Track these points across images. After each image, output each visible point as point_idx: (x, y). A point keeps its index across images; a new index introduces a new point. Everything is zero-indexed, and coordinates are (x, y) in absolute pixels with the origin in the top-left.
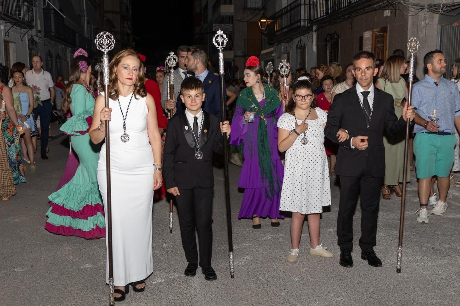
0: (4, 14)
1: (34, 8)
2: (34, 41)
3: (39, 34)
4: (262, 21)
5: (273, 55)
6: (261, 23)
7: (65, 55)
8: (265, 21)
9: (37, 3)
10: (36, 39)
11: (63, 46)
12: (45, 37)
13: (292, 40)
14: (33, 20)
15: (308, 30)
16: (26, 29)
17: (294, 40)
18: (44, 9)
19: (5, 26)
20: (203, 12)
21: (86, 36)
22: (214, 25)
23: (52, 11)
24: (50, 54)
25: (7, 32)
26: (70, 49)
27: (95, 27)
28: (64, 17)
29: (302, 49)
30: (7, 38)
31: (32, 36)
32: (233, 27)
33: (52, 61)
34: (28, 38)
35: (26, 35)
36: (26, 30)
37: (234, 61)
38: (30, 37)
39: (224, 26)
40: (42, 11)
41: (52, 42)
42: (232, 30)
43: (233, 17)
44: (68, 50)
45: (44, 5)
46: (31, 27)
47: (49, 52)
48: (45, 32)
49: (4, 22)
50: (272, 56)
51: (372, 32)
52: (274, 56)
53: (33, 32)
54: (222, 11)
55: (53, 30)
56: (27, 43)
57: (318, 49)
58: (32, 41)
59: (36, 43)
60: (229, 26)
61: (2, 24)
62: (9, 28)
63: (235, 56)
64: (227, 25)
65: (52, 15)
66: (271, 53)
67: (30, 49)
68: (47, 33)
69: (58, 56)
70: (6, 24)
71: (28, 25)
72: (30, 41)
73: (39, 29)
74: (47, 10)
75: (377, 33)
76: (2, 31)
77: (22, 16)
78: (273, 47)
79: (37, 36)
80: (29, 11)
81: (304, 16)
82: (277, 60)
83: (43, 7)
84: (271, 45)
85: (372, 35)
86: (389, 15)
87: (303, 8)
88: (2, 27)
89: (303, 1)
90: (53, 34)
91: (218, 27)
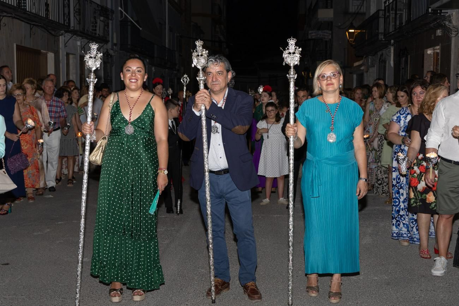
1: (110, 22)
2: (109, 54)
3: (115, 47)
4: (350, 31)
5: (362, 68)
6: (349, 33)
8: (353, 31)
9: (114, 16)
10: (111, 52)
12: (121, 50)
13: (376, 53)
14: (108, 35)
15: (386, 46)
16: (103, 43)
17: (379, 53)
18: (121, 21)
19: (81, 42)
21: (167, 46)
22: (310, 32)
23: (129, 23)
25: (83, 47)
26: (148, 60)
27: (178, 34)
28: (141, 29)
29: (383, 62)
31: (107, 50)
32: (332, 34)
34: (103, 52)
38: (105, 51)
39: (321, 33)
40: (119, 23)
42: (330, 37)
43: (332, 22)
46: (107, 42)
48: (121, 45)
49: (81, 38)
50: (361, 70)
51: (434, 50)
52: (363, 70)
53: (109, 45)
54: (319, 17)
55: (129, 43)
57: (395, 64)
58: (107, 55)
59: (111, 56)
60: (327, 33)
61: (78, 41)
62: (85, 43)
64: (325, 32)
65: (129, 27)
66: (360, 66)
67: (104, 63)
68: (123, 46)
70: (82, 40)
71: (103, 40)
72: (105, 55)
73: (115, 42)
74: (124, 22)
75: (438, 51)
76: (79, 48)
77: (98, 32)
78: (362, 59)
79: (112, 49)
80: (105, 26)
81: (381, 29)
82: (365, 74)
83: (120, 19)
84: (359, 57)
85: (434, 53)
86: (440, 35)
87: (382, 21)
88: (79, 43)
89: (381, 13)
90: (129, 47)
91: (314, 34)
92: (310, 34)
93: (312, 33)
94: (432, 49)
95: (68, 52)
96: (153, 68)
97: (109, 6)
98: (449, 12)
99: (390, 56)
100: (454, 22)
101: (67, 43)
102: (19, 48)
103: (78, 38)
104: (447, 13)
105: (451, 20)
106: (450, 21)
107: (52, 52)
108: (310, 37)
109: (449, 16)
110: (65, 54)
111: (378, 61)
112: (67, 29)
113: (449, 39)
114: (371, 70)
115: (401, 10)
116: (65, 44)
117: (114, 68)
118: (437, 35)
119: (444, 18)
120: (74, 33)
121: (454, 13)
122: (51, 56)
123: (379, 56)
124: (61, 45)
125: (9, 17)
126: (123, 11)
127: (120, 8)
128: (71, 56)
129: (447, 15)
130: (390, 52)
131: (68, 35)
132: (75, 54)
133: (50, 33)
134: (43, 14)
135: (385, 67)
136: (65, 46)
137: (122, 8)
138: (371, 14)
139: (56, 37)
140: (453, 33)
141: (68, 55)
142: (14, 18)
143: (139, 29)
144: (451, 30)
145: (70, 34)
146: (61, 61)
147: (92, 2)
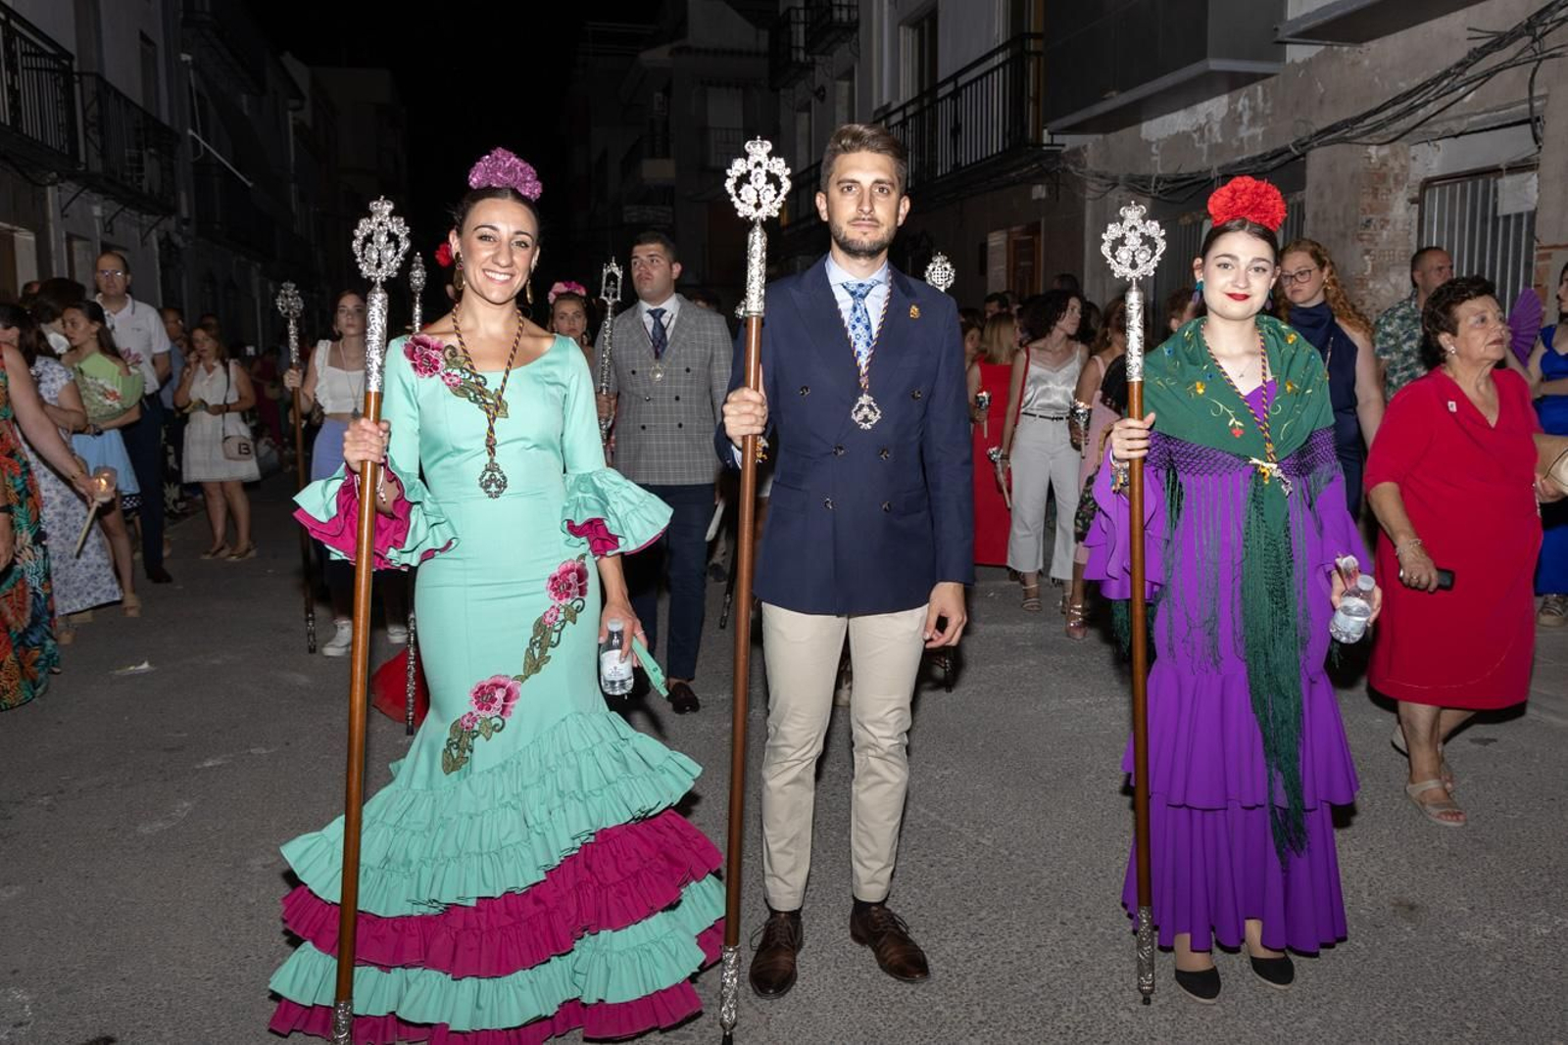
0: (106, 180)
2: (173, 245)
3: (184, 228)
9: (179, 149)
10: (177, 239)
11: (243, 259)
12: (198, 235)
14: (172, 194)
16: (156, 214)
18: (195, 163)
19: (103, 208)
20: (593, 175)
21: (296, 230)
22: (627, 208)
23: (216, 171)
24: (210, 278)
25: (110, 222)
26: (259, 266)
28: (250, 184)
30: (108, 238)
31: (167, 233)
32: (674, 214)
33: (215, 295)
34: (158, 238)
35: (154, 231)
36: (155, 219)
38: (163, 235)
39: (651, 212)
40: (191, 167)
41: (216, 246)
42: (670, 221)
43: (672, 189)
44: (253, 270)
45: (195, 156)
46: (167, 212)
47: (210, 273)
48: (199, 222)
49: (101, 197)
51: (1008, 233)
53: (171, 224)
54: (645, 175)
55: (219, 218)
56: (157, 249)
58: (166, 243)
59: (178, 249)
61: (96, 203)
62: (112, 213)
65: (216, 180)
67: (162, 267)
68: (204, 225)
69: (231, 285)
70: (106, 203)
71: (164, 207)
72: (164, 246)
73: (184, 213)
74: (204, 166)
76: (97, 221)
77: (145, 184)
79: (179, 232)
80: (163, 169)
83: (193, 158)
86: (1043, 196)
88: (97, 211)
90: (217, 227)
91: (635, 214)
93: (632, 211)
95: (72, 232)
97: (165, 119)
98: (1074, 141)
100: (1091, 163)
101: (66, 207)
103: (96, 197)
105: (1082, 160)
106: (1081, 163)
107: (27, 227)
108: (626, 220)
109: (1074, 152)
110: (64, 236)
112: (70, 169)
116: (62, 211)
118: (1030, 198)
119: (1057, 157)
120: (90, 183)
121: (1091, 143)
122: (25, 238)
124: (52, 212)
126: (199, 138)
127: (190, 132)
128: (76, 244)
129: (1064, 148)
131: (71, 187)
132: (87, 239)
133: (24, 175)
136: (64, 216)
137: (196, 131)
139: (37, 186)
141: (70, 238)
143: (246, 185)
144: (1084, 182)
145: (74, 185)
146: (54, 255)
147: (129, 102)
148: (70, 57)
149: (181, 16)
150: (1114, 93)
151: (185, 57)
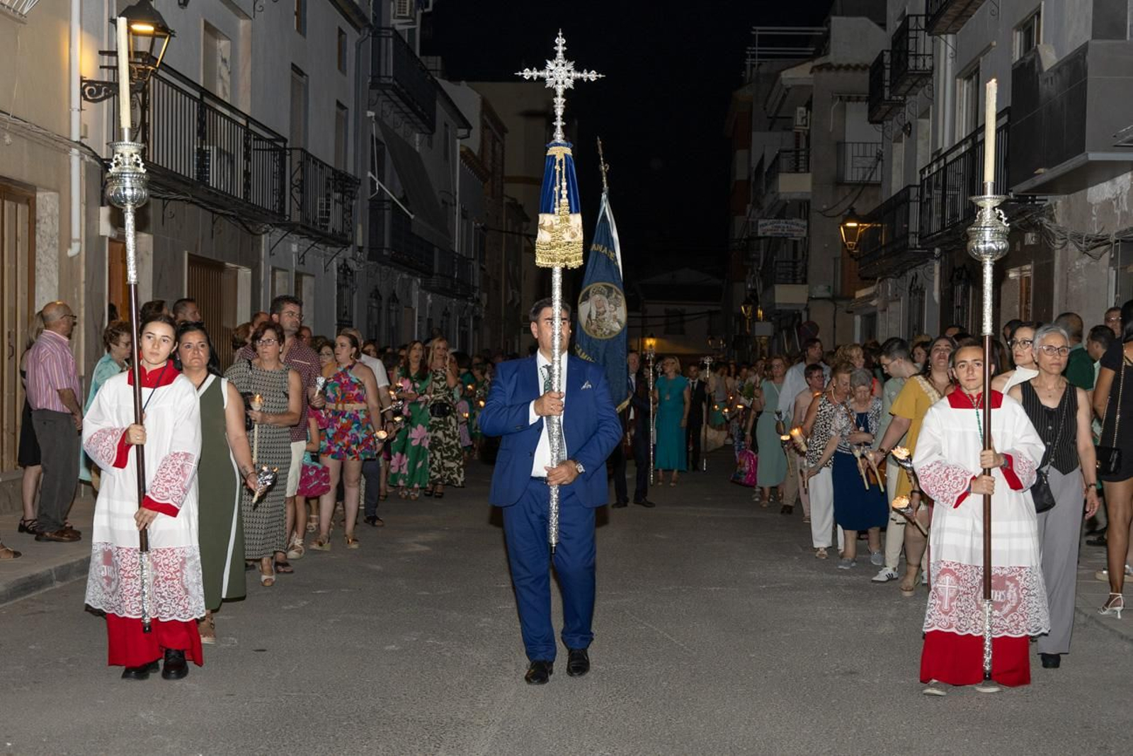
0: (303, 227)
1: (354, 204)
2: (349, 269)
3: (359, 254)
4: (849, 225)
5: (874, 303)
6: (846, 228)
7: (409, 295)
8: (855, 225)
10: (352, 264)
11: (405, 276)
12: (369, 259)
13: (903, 273)
14: (350, 229)
15: (925, 258)
16: (337, 247)
17: (908, 273)
18: (371, 200)
19: (299, 245)
20: (753, 179)
21: (456, 250)
22: (761, 222)
23: (387, 205)
24: (376, 294)
25: (303, 256)
26: (419, 280)
27: (478, 224)
28: (412, 217)
29: (917, 292)
30: (301, 269)
31: (345, 260)
32: (808, 227)
33: (380, 308)
34: (338, 265)
35: (335, 259)
36: (336, 250)
37: (807, 309)
38: (341, 262)
39: (786, 225)
40: (368, 204)
41: (383, 268)
42: (804, 234)
43: (808, 202)
44: (414, 284)
45: (371, 195)
46: (346, 244)
47: (377, 290)
48: (371, 249)
49: (298, 236)
50: (871, 306)
51: (1021, 271)
52: (876, 306)
53: (349, 252)
54: (780, 191)
55: (387, 245)
56: (336, 273)
57: (942, 298)
58: (345, 270)
59: (352, 272)
60: (798, 225)
61: (294, 243)
62: (306, 249)
63: (810, 299)
64: (792, 224)
65: (387, 213)
66: (870, 297)
67: (339, 287)
68: (374, 251)
69: (393, 299)
70: (302, 241)
71: (341, 240)
72: (341, 271)
73: (360, 242)
74: (377, 203)
75: (1028, 274)
76: (294, 256)
77: (330, 225)
78: (873, 284)
79: (354, 258)
80: (344, 211)
81: (914, 225)
82: (880, 316)
83: (370, 197)
84: (867, 280)
85: (1021, 277)
86: (1032, 243)
87: (915, 208)
88: (294, 248)
89: (914, 192)
90: (385, 253)
91: (770, 227)
92: (762, 225)
93: (766, 224)
94: (1017, 269)
95: (276, 265)
96: (429, 297)
97: (350, 171)
98: (1051, 199)
99: (933, 281)
100: (1059, 219)
101: (274, 247)
102: (194, 260)
103: (295, 238)
104: (1046, 200)
105: (1053, 215)
106: (1052, 218)
107: (246, 265)
108: (760, 233)
109: (1050, 208)
110: (270, 269)
111: (907, 289)
112: (278, 218)
113: (1050, 254)
114: (892, 307)
115: (954, 188)
116: (271, 251)
117: (355, 296)
118: (1026, 244)
119: (1041, 211)
120: (291, 228)
121: (1059, 202)
122: (245, 274)
123: (909, 280)
124: (264, 252)
125: (182, 200)
126: (376, 179)
127: (370, 174)
128: (278, 274)
129: (1047, 204)
130: (933, 272)
131: (279, 233)
132: (287, 271)
133: (248, 229)
134: (240, 194)
135: (921, 302)
136: (271, 254)
137: (374, 174)
138: (893, 194)
139: (256, 235)
140: (1057, 241)
141: (274, 270)
142: (191, 202)
143: (409, 217)
144: (1053, 235)
145: (280, 230)
146: (263, 285)
147: (323, 165)
148: (285, 140)
149: (370, 80)
150: (1041, 170)
151: (370, 114)
